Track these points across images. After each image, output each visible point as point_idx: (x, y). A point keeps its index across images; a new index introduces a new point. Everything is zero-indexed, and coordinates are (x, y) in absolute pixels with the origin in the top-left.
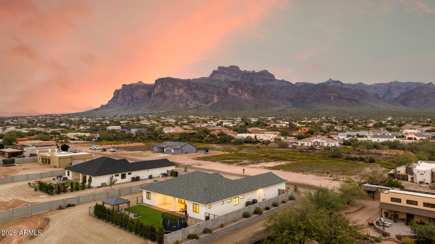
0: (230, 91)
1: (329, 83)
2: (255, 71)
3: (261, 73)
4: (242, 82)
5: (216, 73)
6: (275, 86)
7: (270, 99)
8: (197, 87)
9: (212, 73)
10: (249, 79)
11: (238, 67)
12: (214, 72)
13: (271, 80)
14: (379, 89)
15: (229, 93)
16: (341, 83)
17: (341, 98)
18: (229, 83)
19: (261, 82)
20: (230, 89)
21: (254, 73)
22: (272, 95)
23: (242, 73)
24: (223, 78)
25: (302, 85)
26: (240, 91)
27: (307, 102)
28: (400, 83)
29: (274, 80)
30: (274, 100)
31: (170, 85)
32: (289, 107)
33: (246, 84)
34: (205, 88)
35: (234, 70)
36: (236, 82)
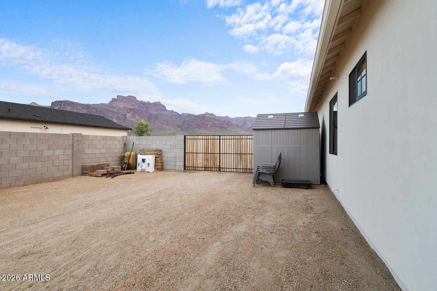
0: (128, 116)
1: (206, 115)
2: (150, 102)
3: (155, 104)
4: (139, 110)
5: (115, 101)
6: (166, 115)
7: (163, 124)
8: (97, 112)
9: (111, 101)
10: (145, 108)
11: (135, 97)
12: (113, 100)
13: (163, 110)
14: (239, 121)
15: (128, 118)
16: (214, 116)
17: (215, 126)
18: (128, 110)
19: (155, 111)
20: (128, 115)
21: (149, 103)
22: (164, 121)
23: (138, 102)
24: (121, 105)
25: (186, 115)
26: (137, 117)
27: (191, 128)
28: (252, 117)
29: (165, 110)
30: (166, 125)
31: (68, 107)
32: (178, 131)
33: (142, 111)
34: (104, 113)
35: (131, 99)
36: (134, 109)
